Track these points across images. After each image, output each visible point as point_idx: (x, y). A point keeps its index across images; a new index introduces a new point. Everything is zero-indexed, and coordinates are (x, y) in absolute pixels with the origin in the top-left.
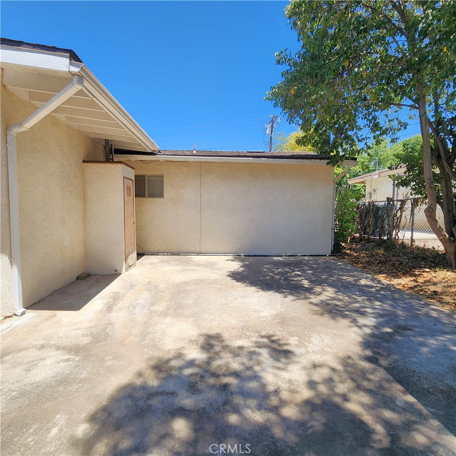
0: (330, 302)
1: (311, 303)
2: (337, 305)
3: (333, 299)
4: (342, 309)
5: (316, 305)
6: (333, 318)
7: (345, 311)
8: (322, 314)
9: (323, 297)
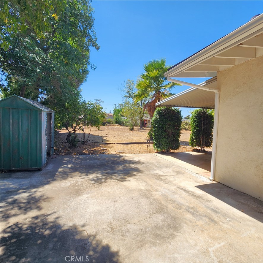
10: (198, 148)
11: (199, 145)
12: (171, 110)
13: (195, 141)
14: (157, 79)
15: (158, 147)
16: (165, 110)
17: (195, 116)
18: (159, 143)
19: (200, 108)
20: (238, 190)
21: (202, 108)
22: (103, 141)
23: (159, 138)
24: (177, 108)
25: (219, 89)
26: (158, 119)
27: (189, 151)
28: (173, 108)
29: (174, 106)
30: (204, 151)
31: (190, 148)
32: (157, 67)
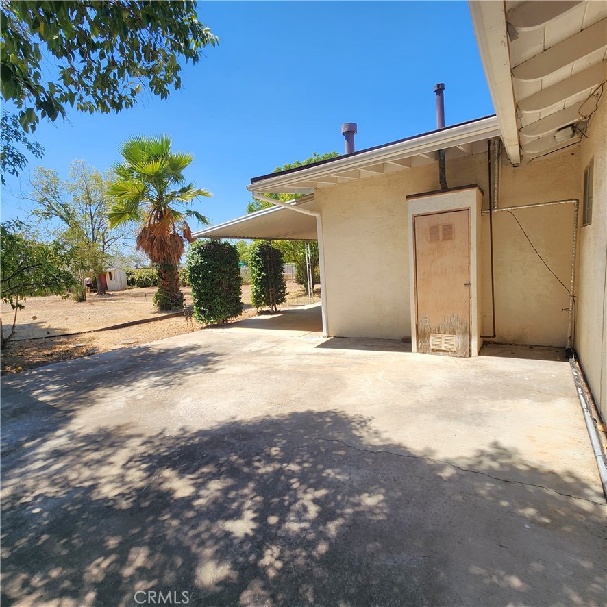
0: (109, 451)
1: (140, 436)
2: (96, 450)
3: (100, 462)
4: (88, 448)
5: (130, 437)
6: (102, 429)
7: (84, 446)
8: (118, 427)
9: (121, 457)
10: (266, 308)
11: (268, 303)
12: (220, 246)
13: (263, 296)
14: (158, 179)
15: (208, 317)
16: (208, 245)
17: (257, 254)
18: (210, 309)
19: (262, 238)
20: (359, 336)
21: (265, 238)
22: (48, 333)
23: (208, 300)
24: (229, 240)
25: (320, 211)
26: (201, 262)
27: (253, 316)
28: (223, 241)
29: (224, 237)
30: (277, 312)
31: (254, 310)
32: (154, 152)
